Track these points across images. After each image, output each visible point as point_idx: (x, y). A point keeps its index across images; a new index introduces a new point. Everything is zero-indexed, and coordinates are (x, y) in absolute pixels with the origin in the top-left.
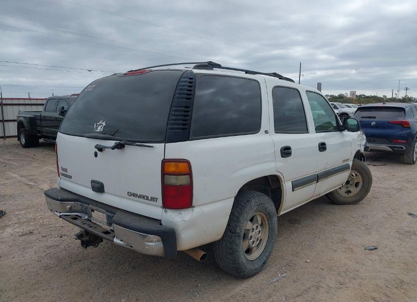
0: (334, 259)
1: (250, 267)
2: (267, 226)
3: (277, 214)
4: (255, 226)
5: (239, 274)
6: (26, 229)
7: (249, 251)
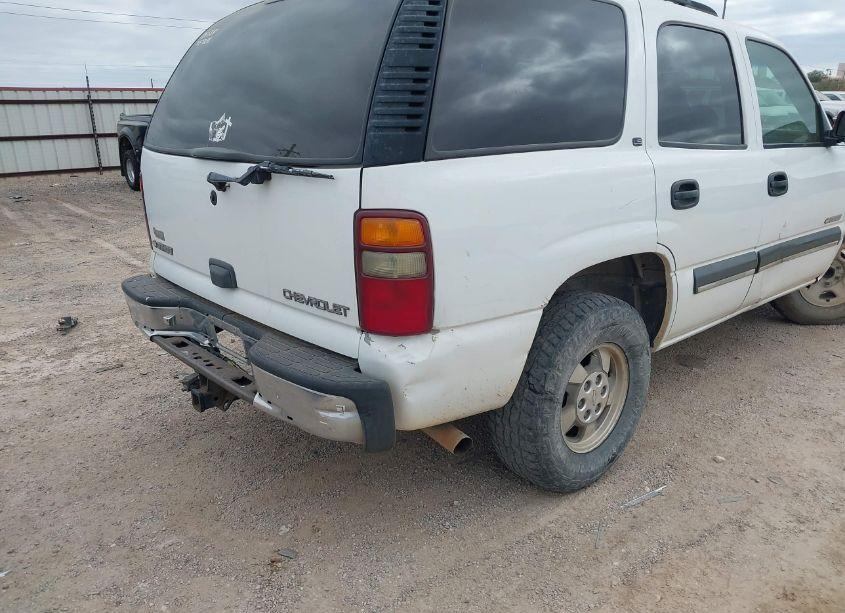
0: (784, 457)
1: (576, 469)
2: (625, 376)
3: (652, 345)
4: (596, 374)
5: (549, 483)
6: (111, 356)
7: (575, 432)
